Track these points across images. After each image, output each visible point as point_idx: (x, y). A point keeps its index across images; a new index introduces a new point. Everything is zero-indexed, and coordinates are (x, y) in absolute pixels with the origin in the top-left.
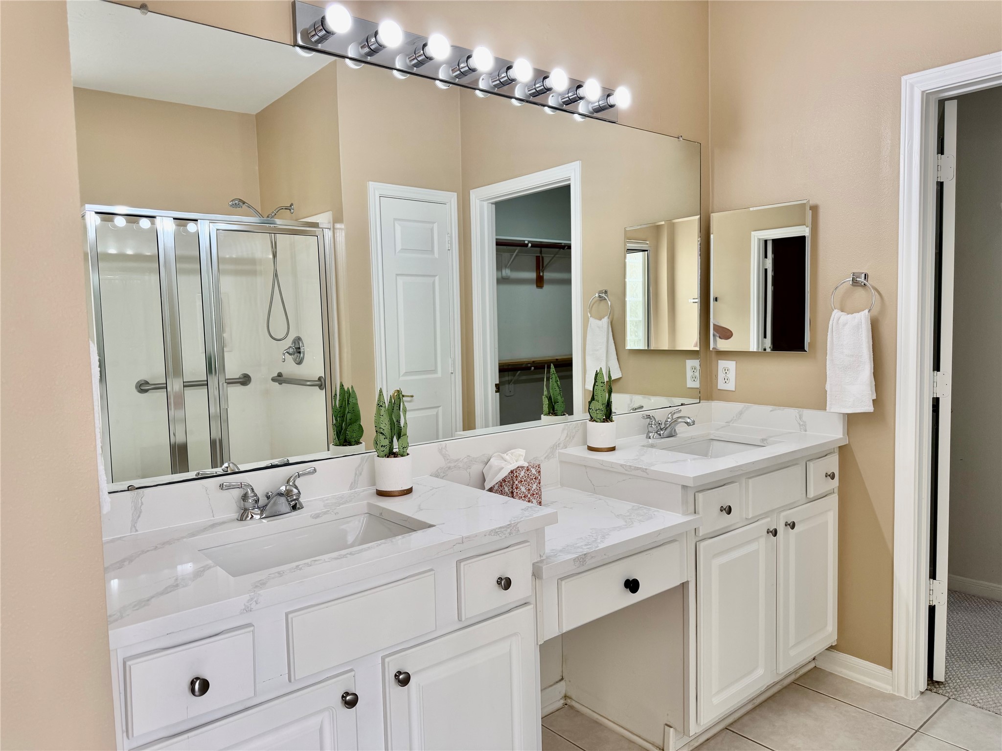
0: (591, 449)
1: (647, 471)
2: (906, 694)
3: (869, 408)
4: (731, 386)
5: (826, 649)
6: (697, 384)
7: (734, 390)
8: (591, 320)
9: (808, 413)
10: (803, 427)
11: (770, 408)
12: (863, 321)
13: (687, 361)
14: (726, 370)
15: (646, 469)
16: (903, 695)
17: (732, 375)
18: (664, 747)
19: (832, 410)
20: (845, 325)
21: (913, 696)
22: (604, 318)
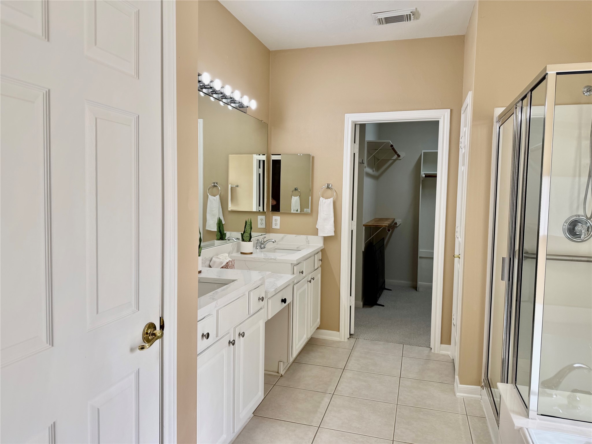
0: (242, 253)
1: (276, 259)
2: (344, 340)
3: (333, 234)
4: (278, 227)
5: (316, 329)
6: (264, 226)
7: (279, 228)
8: (210, 196)
9: (311, 237)
10: (308, 242)
11: (295, 235)
12: (331, 202)
13: (258, 216)
14: (276, 220)
15: (275, 259)
16: (343, 340)
17: (279, 222)
18: (278, 371)
19: (320, 235)
20: (325, 203)
21: (346, 340)
22: (217, 195)
